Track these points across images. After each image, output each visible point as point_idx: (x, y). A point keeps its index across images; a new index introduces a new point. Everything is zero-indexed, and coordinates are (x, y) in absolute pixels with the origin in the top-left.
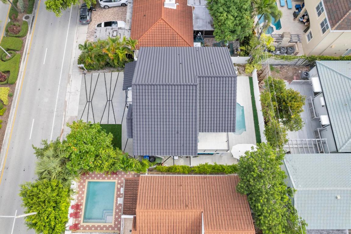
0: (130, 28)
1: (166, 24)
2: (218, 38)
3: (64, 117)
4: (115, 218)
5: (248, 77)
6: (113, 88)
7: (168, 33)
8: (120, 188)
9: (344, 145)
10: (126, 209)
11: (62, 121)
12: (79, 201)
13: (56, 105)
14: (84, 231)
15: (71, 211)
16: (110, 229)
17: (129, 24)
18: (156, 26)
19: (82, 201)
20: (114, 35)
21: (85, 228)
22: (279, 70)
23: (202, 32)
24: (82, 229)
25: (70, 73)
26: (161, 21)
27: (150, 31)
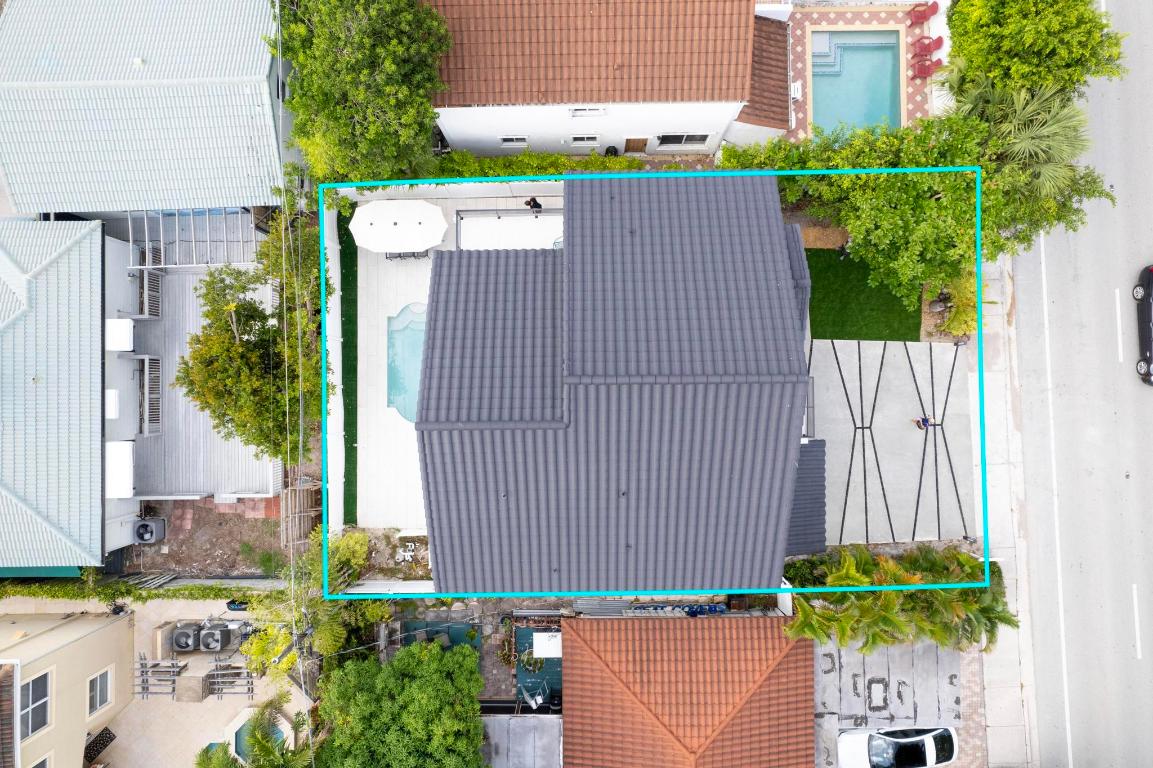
0: (820, 720)
1: (674, 729)
2: (464, 657)
3: (1016, 372)
4: (803, 45)
5: (362, 521)
6: (857, 476)
7: (666, 690)
8: (797, 128)
9: (78, 242)
10: (779, 37)
11: (1020, 356)
12: (919, 91)
13: (1051, 415)
14: (894, 9)
15: (943, 54)
16: (815, 16)
17: (822, 745)
18: (717, 718)
19: (910, 90)
20: (881, 686)
21: (892, 15)
22: (240, 557)
23: (527, 710)
24: (900, 15)
25: (1022, 544)
26: (696, 745)
27: (737, 698)
